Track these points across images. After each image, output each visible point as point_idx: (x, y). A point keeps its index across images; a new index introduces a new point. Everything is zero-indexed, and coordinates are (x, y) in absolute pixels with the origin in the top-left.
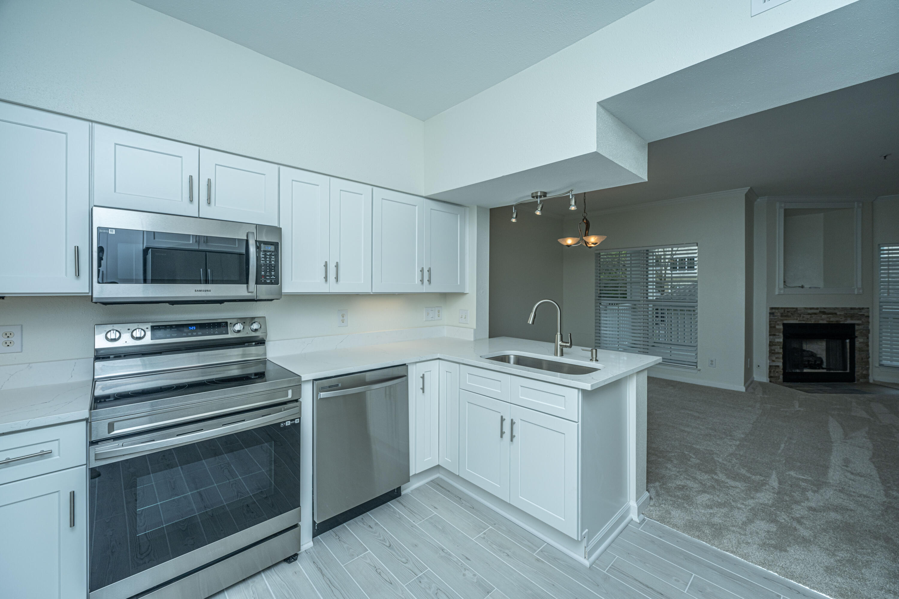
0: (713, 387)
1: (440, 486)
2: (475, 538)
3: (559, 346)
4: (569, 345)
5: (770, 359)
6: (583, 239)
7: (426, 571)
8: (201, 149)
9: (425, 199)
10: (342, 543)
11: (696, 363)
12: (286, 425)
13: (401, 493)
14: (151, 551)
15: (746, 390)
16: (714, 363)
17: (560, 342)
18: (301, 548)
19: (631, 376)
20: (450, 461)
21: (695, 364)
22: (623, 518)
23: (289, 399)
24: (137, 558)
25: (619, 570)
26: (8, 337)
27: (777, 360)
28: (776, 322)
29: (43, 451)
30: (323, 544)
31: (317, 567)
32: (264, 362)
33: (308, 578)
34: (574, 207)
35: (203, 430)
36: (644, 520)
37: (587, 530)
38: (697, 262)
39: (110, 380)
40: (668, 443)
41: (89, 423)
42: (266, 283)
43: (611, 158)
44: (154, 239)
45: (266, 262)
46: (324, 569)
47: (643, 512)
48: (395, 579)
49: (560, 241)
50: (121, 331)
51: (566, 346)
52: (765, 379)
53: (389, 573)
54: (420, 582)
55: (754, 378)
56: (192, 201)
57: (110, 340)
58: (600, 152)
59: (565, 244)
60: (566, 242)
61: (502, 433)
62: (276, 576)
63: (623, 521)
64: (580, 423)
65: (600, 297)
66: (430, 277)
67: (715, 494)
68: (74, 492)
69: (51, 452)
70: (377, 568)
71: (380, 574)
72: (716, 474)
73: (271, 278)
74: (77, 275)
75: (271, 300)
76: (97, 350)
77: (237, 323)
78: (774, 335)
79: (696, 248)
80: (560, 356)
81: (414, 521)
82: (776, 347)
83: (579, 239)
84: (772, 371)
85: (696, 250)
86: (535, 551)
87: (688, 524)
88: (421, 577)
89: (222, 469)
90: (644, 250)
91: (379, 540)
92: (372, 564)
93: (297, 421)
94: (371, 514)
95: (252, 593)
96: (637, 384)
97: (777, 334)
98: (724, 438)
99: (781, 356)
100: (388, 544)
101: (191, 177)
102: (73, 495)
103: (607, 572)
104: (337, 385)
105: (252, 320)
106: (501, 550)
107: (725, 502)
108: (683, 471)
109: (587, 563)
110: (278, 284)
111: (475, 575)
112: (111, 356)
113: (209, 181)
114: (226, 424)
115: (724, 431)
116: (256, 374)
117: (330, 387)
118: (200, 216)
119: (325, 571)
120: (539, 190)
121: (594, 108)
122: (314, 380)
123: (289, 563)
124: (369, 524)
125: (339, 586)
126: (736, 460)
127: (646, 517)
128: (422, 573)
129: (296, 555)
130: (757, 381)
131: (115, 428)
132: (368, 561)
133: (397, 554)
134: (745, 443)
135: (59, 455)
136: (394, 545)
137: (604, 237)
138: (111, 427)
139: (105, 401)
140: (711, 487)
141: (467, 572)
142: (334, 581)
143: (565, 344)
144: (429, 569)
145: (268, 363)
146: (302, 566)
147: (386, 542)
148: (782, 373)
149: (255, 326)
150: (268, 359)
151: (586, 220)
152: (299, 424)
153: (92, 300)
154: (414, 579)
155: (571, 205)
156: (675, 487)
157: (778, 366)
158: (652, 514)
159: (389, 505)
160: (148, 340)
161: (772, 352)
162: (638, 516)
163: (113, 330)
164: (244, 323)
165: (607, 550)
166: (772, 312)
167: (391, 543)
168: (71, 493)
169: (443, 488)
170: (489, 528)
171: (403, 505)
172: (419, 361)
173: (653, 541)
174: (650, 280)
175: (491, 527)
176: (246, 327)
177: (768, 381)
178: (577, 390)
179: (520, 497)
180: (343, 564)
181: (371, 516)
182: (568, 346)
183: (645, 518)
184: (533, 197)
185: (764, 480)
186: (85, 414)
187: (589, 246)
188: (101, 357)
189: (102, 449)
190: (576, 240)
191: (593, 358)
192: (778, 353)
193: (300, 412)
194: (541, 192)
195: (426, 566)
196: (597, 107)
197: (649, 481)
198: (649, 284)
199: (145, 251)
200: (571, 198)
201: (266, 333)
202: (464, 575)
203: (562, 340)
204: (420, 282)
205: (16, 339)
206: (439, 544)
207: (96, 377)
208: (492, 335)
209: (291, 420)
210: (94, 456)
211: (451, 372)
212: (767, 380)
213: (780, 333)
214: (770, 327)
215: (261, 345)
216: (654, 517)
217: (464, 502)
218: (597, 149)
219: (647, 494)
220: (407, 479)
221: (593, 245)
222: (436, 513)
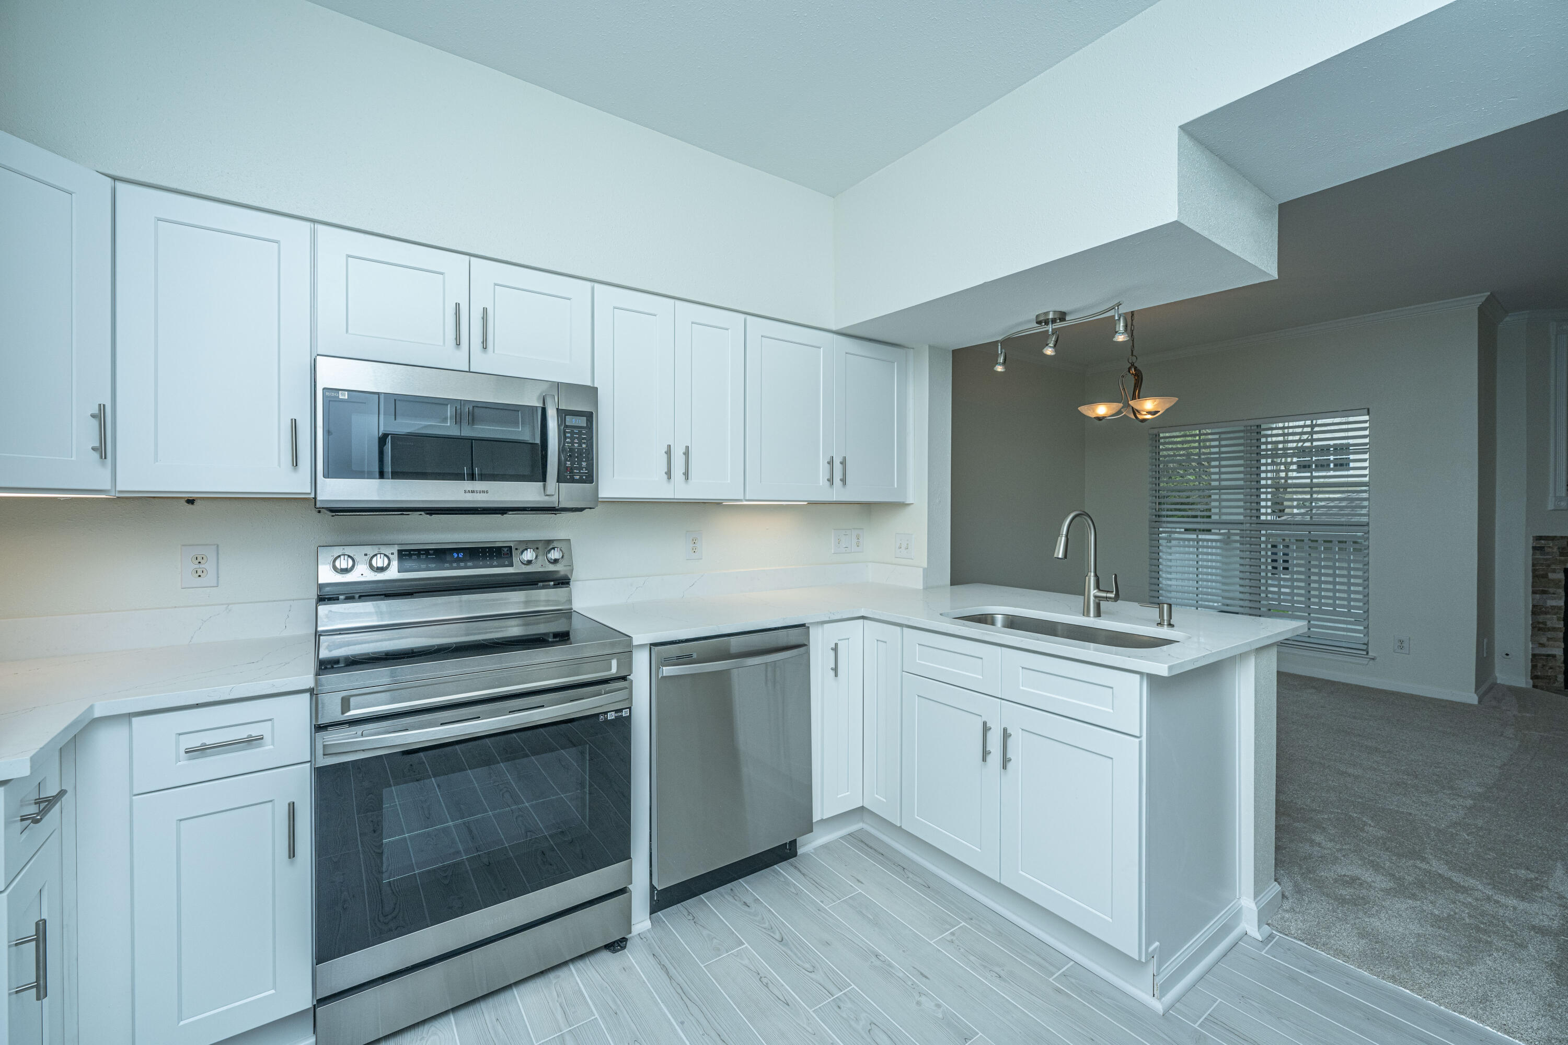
0: (1404, 693)
1: (866, 844)
2: (934, 940)
3: (1092, 598)
4: (1112, 595)
5: (1533, 641)
6: (1129, 405)
7: (848, 989)
8: (472, 259)
9: (835, 336)
10: (701, 928)
11: (1367, 644)
12: (609, 719)
13: (797, 851)
14: (399, 911)
15: (1480, 701)
16: (1405, 645)
17: (1094, 590)
18: (632, 930)
19: (1243, 656)
20: (885, 800)
21: (1364, 647)
22: (1226, 929)
23: (613, 674)
24: (379, 921)
25: (1226, 1027)
26: (200, 563)
27: (1551, 643)
28: (1549, 566)
29: (250, 736)
30: (667, 926)
31: (660, 963)
32: (568, 614)
33: (645, 979)
34: (1123, 336)
35: (480, 717)
36: (1271, 937)
37: (1157, 944)
38: (1368, 447)
39: (340, 634)
40: (1313, 794)
41: (314, 696)
42: (573, 481)
43: (1205, 234)
44: (395, 420)
45: (573, 445)
46: (672, 968)
47: (1270, 921)
48: (794, 998)
49: (1084, 409)
50: (355, 557)
51: (1107, 599)
52: (1522, 681)
53: (783, 985)
54: (839, 1007)
55: (1496, 678)
56: (459, 345)
57: (339, 571)
58: (1185, 222)
59: (1093, 415)
60: (1094, 411)
61: (985, 754)
62: (593, 970)
63: (1227, 934)
64: (1144, 739)
65: (1159, 516)
66: (844, 474)
67: (1426, 898)
68: (294, 803)
69: (263, 738)
70: (762, 975)
71: (767, 986)
72: (1423, 859)
73: (582, 471)
74: (295, 465)
75: (581, 510)
76: (321, 587)
77: (527, 549)
78: (1544, 592)
79: (1366, 418)
80: (1094, 617)
81: (822, 902)
82: (1549, 616)
83: (1121, 405)
84: (1540, 665)
85: (1365, 422)
86: (1053, 974)
87: (1368, 952)
88: (839, 999)
89: (501, 793)
90: (1251, 426)
91: (762, 927)
92: (752, 968)
93: (625, 713)
94: (746, 882)
95: (555, 994)
96: (1256, 672)
97: (1551, 590)
98: (1437, 793)
99: (1561, 635)
100: (777, 936)
101: (458, 305)
102: (292, 807)
103: (1200, 1026)
104: (690, 656)
105: (548, 545)
106: (985, 967)
107: (1449, 915)
108: (1350, 850)
109: (1158, 1006)
110: (592, 483)
111: (938, 1006)
112: (341, 597)
113: (485, 310)
114: (514, 711)
115: (1435, 777)
116: (556, 635)
117: (679, 657)
118: (471, 371)
119: (672, 971)
120: (1050, 307)
121: (1173, 136)
122: (651, 644)
123: (614, 953)
124: (745, 900)
125: (697, 999)
126: (1468, 835)
127: (1276, 931)
128: (842, 993)
129: (624, 940)
130: (1503, 685)
131: (351, 707)
132: (746, 962)
133: (795, 954)
134: (1487, 804)
135: (273, 744)
136: (789, 938)
137: (1172, 401)
138: (346, 704)
139: (332, 667)
140: (1415, 883)
141: (923, 999)
142: (690, 991)
143: (1104, 595)
144: (853, 986)
145: (574, 615)
146: (634, 958)
147: (773, 932)
148: (1563, 670)
149: (554, 555)
150: (574, 609)
151: (1136, 369)
152: (629, 717)
153: (315, 505)
154: (827, 1001)
155: (1116, 332)
156: (1336, 879)
157: (1554, 656)
158: (1289, 926)
159: (776, 869)
160: (393, 573)
161: (1538, 628)
162: (1259, 927)
163: (344, 555)
164: (537, 548)
165: (1196, 986)
166: (1540, 545)
167: (784, 934)
168: (289, 804)
169: (871, 848)
170: (961, 925)
171: (800, 872)
172: (828, 619)
173: (1293, 978)
174: (1263, 482)
175: (963, 923)
176: (540, 558)
177: (1530, 686)
178: (1137, 677)
179: (1021, 872)
180: (702, 964)
181: (747, 886)
182: (1110, 598)
183: (1274, 932)
184: (1039, 323)
185: (1537, 879)
186: (308, 681)
187: (1140, 417)
188: (326, 598)
189: (334, 737)
190: (1116, 406)
191: (1164, 620)
192: (1554, 629)
193: (630, 698)
194: (1055, 312)
195: (848, 981)
196: (1179, 135)
197: (1278, 863)
198: (1262, 490)
199: (382, 440)
200: (1117, 318)
201: (571, 565)
202: (918, 1003)
203: (1098, 587)
204: (828, 483)
205: (209, 566)
206: (869, 945)
207: (320, 629)
208: (956, 580)
209: (617, 711)
210: (322, 749)
211: (886, 642)
212: (1527, 683)
213: (1559, 588)
214: (1535, 576)
215: (562, 586)
216: (1293, 932)
217: (911, 875)
218: (1178, 217)
219: (1275, 888)
220: (809, 827)
221: (1149, 417)
222: (860, 891)
